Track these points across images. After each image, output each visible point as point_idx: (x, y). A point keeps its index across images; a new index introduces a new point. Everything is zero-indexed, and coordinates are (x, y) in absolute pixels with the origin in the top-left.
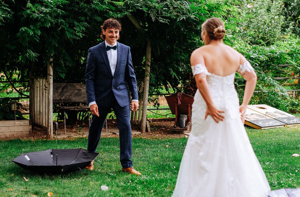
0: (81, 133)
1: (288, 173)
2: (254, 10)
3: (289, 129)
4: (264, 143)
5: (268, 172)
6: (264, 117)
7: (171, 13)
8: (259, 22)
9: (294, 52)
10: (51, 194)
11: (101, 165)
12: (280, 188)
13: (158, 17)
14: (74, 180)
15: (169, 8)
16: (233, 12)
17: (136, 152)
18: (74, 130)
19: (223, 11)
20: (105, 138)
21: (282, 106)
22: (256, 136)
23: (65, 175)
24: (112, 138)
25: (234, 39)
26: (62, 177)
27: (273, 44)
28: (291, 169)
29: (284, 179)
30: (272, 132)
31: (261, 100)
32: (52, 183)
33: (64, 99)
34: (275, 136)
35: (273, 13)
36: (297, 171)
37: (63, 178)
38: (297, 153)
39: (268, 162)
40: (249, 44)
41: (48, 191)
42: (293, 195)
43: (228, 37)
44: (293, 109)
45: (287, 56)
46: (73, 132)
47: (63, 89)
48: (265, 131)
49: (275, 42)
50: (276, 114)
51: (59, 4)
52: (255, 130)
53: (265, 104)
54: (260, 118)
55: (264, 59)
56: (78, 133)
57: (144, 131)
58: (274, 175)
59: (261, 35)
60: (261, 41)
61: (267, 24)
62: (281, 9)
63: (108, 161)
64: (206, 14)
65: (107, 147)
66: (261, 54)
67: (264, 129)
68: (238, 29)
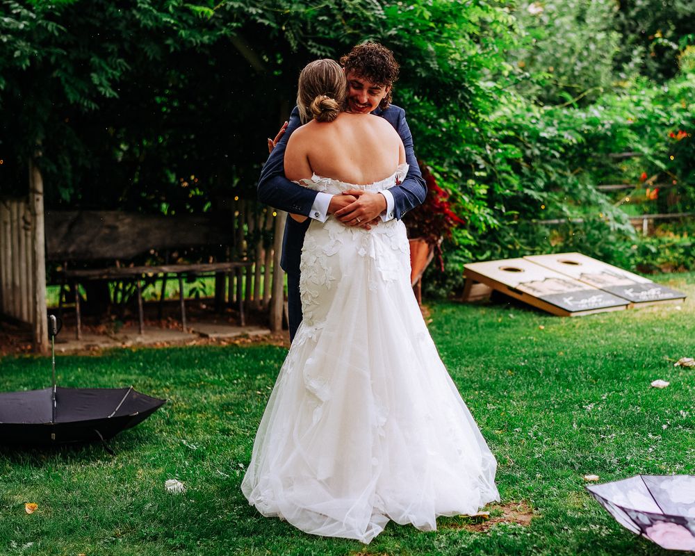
0: (120, 336)
1: (643, 433)
2: (546, 19)
3: (637, 315)
4: (578, 354)
5: (593, 432)
6: (575, 286)
7: (338, 28)
8: (559, 49)
9: (647, 121)
10: (32, 508)
11: (168, 423)
12: (625, 477)
13: (306, 40)
14: (95, 465)
15: (332, 16)
16: (495, 25)
17: (257, 386)
18: (102, 328)
19: (470, 21)
20: (181, 349)
21: (618, 257)
22: (558, 335)
23: (72, 452)
24: (198, 348)
25: (499, 91)
26: (65, 458)
27: (593, 102)
28: (649, 423)
29: (634, 450)
30: (597, 324)
31: (568, 242)
32: (38, 475)
33: (73, 253)
34: (604, 335)
35: (592, 27)
36: (665, 427)
37: (67, 458)
38: (662, 378)
39: (590, 403)
40: (536, 103)
41: (26, 499)
42: (662, 491)
43: (484, 89)
44: (645, 262)
45: (628, 134)
46: (99, 334)
47: (71, 227)
48: (580, 322)
49: (598, 97)
50: (605, 277)
51: (52, 8)
52: (555, 319)
53: (577, 252)
54: (566, 289)
55: (575, 141)
56: (113, 335)
57: (279, 327)
58: (609, 439)
59: (563, 81)
60: (566, 95)
61: (576, 54)
62: (612, 16)
63: (185, 410)
64: (428, 30)
65: (183, 373)
66: (565, 129)
67: (577, 317)
68: (507, 68)
